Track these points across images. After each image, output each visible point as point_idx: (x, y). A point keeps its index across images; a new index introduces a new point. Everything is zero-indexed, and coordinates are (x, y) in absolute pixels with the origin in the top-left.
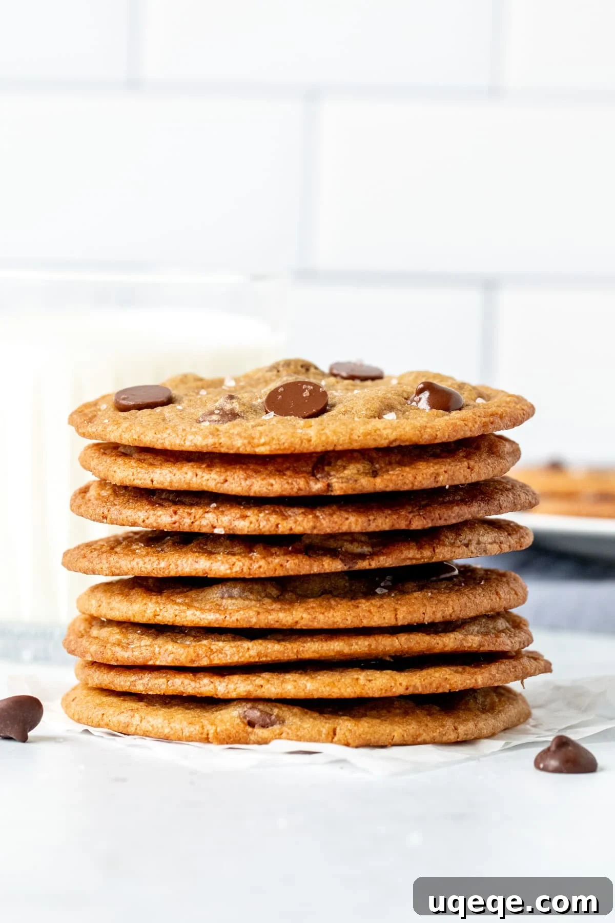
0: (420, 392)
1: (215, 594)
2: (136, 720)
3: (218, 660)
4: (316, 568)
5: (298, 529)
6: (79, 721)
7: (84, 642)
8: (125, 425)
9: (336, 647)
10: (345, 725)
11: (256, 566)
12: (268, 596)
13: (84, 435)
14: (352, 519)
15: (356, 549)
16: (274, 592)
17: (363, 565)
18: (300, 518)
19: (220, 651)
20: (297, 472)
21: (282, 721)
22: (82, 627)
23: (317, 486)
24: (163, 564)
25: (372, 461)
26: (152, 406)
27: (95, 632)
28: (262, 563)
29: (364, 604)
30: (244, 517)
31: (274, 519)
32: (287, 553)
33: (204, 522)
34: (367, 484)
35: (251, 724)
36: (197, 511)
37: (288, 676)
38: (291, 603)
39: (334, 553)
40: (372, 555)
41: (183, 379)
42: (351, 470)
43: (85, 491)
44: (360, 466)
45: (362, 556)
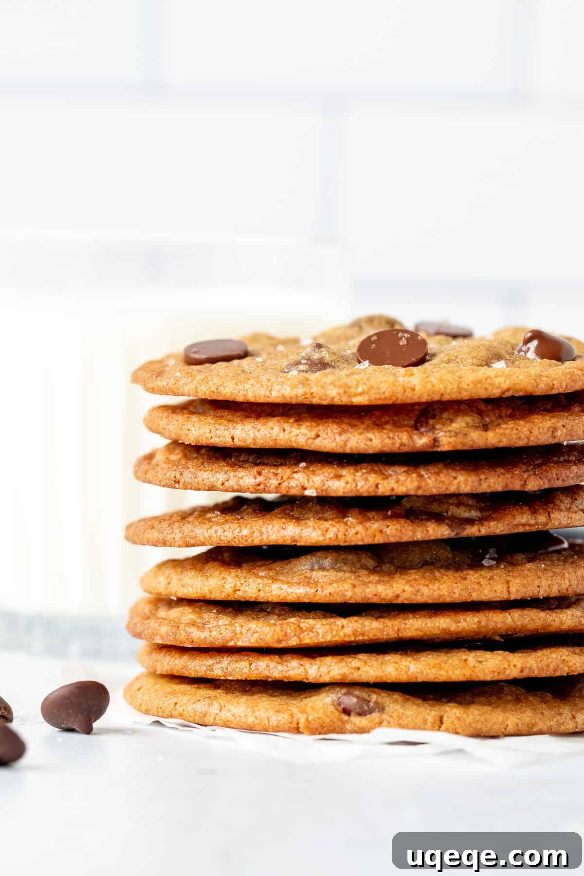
0: (527, 341)
1: (303, 565)
2: (215, 709)
3: (308, 639)
4: (419, 535)
5: (401, 490)
6: (147, 712)
7: (152, 623)
8: (200, 377)
9: (441, 624)
10: (452, 712)
11: (352, 532)
12: (364, 567)
13: (152, 391)
14: (461, 478)
15: (463, 513)
16: (371, 563)
17: (472, 531)
18: (402, 478)
19: (311, 629)
20: (397, 426)
21: (382, 709)
22: (147, 609)
23: (421, 441)
24: (245, 532)
25: (480, 413)
26: (228, 359)
27: (163, 613)
28: (359, 528)
29: (473, 576)
30: (338, 477)
31: (373, 478)
32: (386, 518)
33: (293, 483)
34: (478, 438)
35: (346, 712)
36: (284, 472)
37: (388, 658)
38: (390, 574)
39: (439, 518)
40: (482, 520)
41: (256, 337)
42: (459, 424)
43: (150, 457)
44: (468, 419)
45: (470, 522)
